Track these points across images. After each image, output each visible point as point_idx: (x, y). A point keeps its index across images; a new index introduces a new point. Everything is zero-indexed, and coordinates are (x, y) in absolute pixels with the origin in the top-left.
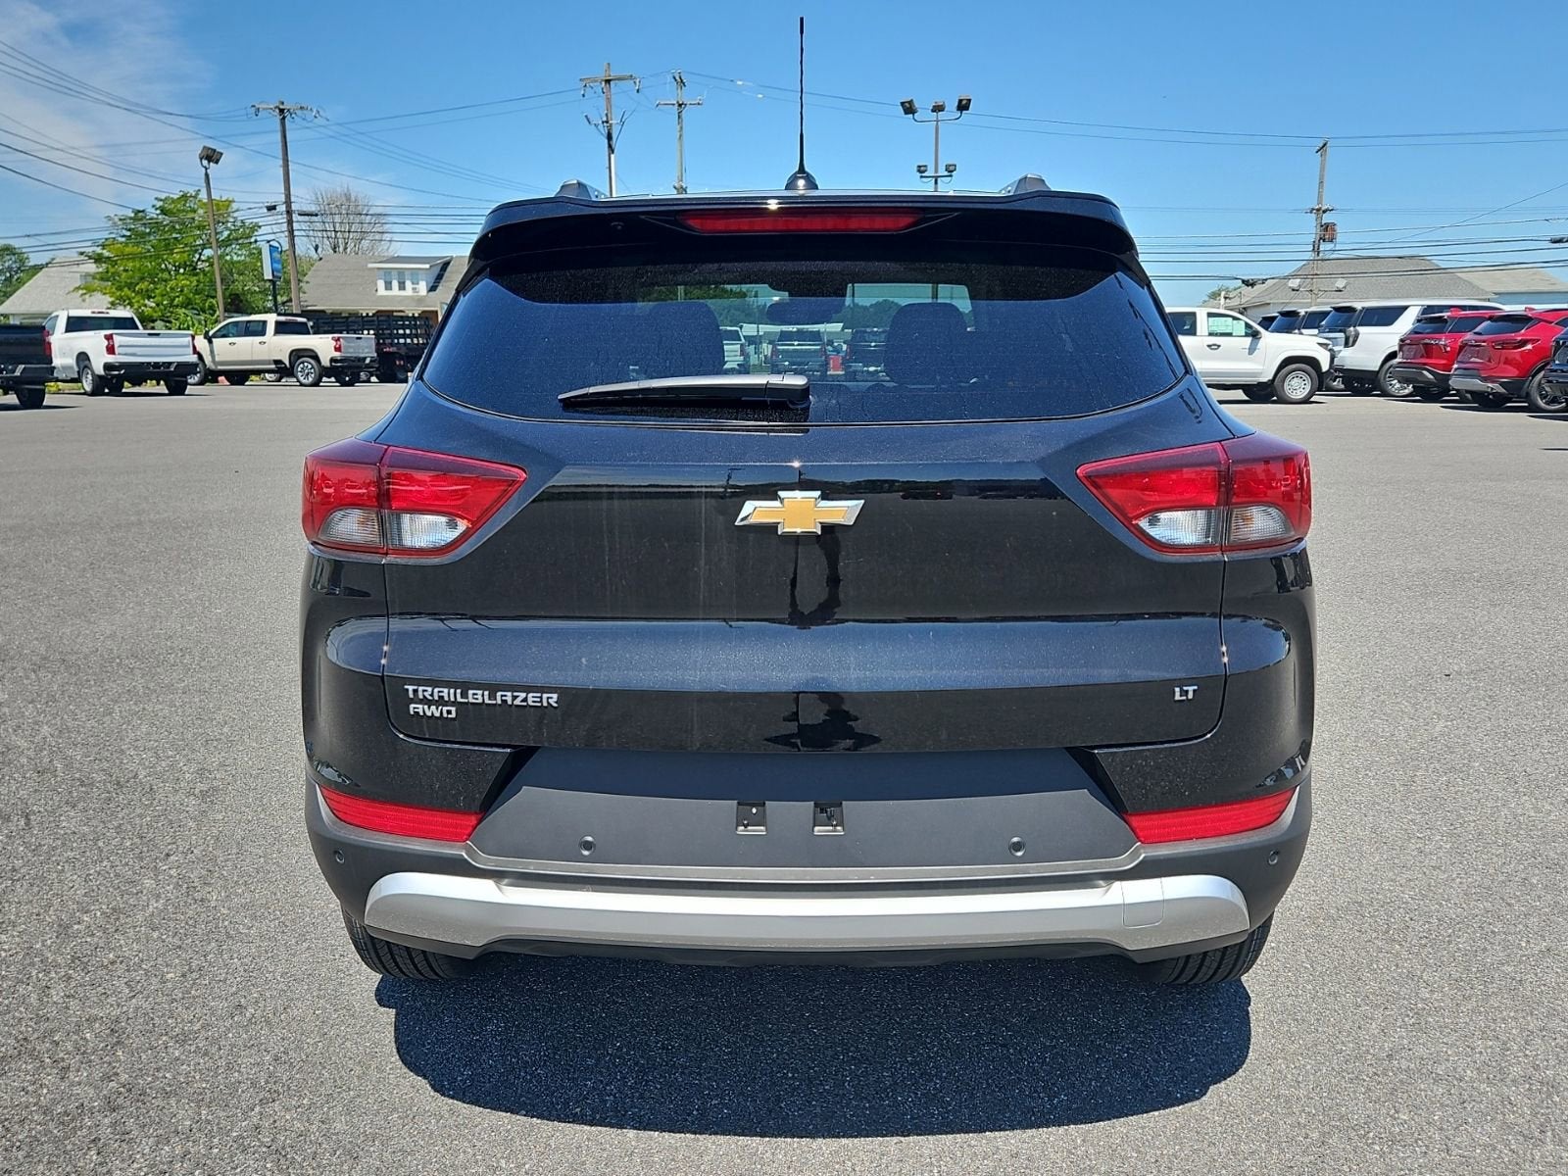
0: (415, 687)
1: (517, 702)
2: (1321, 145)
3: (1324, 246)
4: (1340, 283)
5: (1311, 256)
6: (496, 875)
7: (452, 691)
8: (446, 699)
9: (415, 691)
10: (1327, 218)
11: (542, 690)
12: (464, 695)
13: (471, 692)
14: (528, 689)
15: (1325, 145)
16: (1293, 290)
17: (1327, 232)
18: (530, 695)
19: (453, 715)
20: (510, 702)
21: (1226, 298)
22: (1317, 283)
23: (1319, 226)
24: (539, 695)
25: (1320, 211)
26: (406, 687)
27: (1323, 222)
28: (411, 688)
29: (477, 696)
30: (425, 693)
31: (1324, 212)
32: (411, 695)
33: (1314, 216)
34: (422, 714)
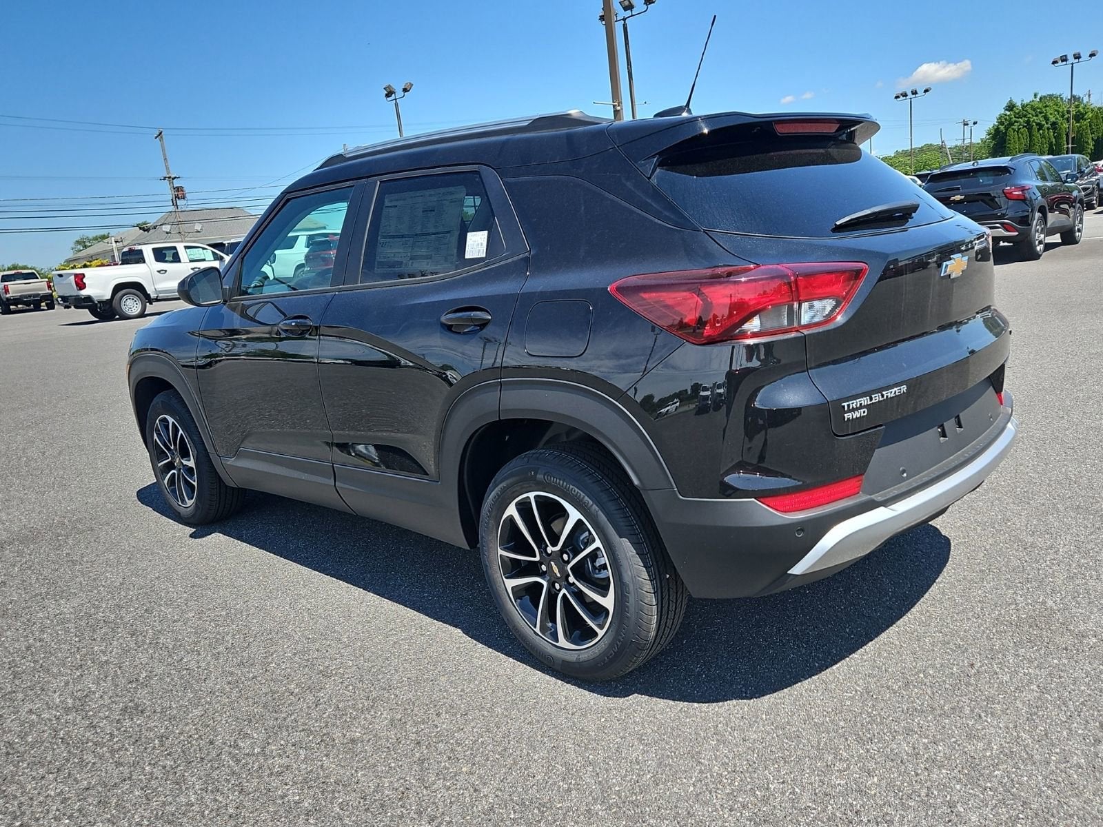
0: (847, 403)
1: (893, 395)
2: (158, 134)
3: (179, 202)
4: (198, 227)
5: (172, 208)
6: (885, 503)
7: (864, 399)
8: (863, 404)
9: (849, 406)
10: (176, 183)
11: (899, 384)
12: (871, 399)
13: (873, 396)
14: (894, 386)
15: (161, 133)
16: (167, 233)
17: (179, 193)
18: (896, 389)
19: (866, 413)
20: (890, 396)
21: (116, 242)
22: (183, 227)
23: (172, 189)
24: (899, 388)
25: (171, 179)
26: (843, 404)
27: (175, 186)
28: (845, 404)
29: (877, 398)
30: (853, 405)
31: (173, 179)
32: (846, 409)
33: (166, 181)
34: (851, 418)
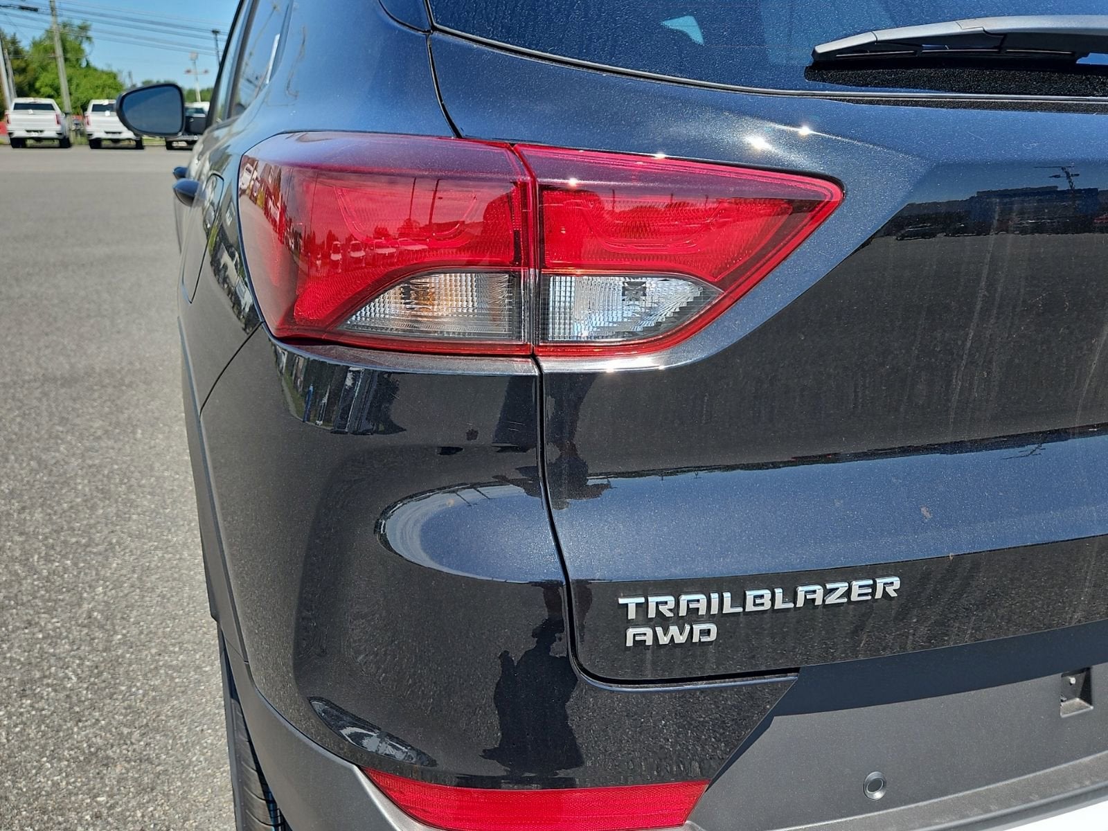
0: (642, 600)
1: (831, 600)
7: (715, 597)
8: (702, 612)
9: (640, 607)
11: (873, 571)
12: (740, 599)
13: (750, 595)
14: (848, 574)
18: (855, 584)
19: (713, 636)
20: (819, 602)
24: (871, 582)
26: (622, 601)
28: (632, 602)
29: (760, 599)
30: (661, 608)
32: (632, 615)
34: (649, 642)
